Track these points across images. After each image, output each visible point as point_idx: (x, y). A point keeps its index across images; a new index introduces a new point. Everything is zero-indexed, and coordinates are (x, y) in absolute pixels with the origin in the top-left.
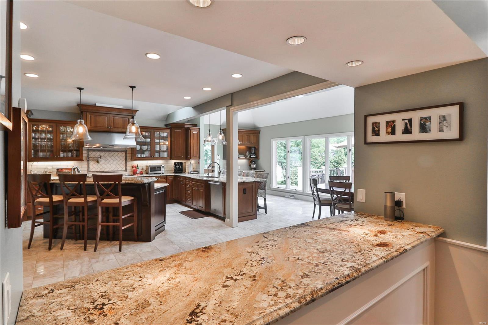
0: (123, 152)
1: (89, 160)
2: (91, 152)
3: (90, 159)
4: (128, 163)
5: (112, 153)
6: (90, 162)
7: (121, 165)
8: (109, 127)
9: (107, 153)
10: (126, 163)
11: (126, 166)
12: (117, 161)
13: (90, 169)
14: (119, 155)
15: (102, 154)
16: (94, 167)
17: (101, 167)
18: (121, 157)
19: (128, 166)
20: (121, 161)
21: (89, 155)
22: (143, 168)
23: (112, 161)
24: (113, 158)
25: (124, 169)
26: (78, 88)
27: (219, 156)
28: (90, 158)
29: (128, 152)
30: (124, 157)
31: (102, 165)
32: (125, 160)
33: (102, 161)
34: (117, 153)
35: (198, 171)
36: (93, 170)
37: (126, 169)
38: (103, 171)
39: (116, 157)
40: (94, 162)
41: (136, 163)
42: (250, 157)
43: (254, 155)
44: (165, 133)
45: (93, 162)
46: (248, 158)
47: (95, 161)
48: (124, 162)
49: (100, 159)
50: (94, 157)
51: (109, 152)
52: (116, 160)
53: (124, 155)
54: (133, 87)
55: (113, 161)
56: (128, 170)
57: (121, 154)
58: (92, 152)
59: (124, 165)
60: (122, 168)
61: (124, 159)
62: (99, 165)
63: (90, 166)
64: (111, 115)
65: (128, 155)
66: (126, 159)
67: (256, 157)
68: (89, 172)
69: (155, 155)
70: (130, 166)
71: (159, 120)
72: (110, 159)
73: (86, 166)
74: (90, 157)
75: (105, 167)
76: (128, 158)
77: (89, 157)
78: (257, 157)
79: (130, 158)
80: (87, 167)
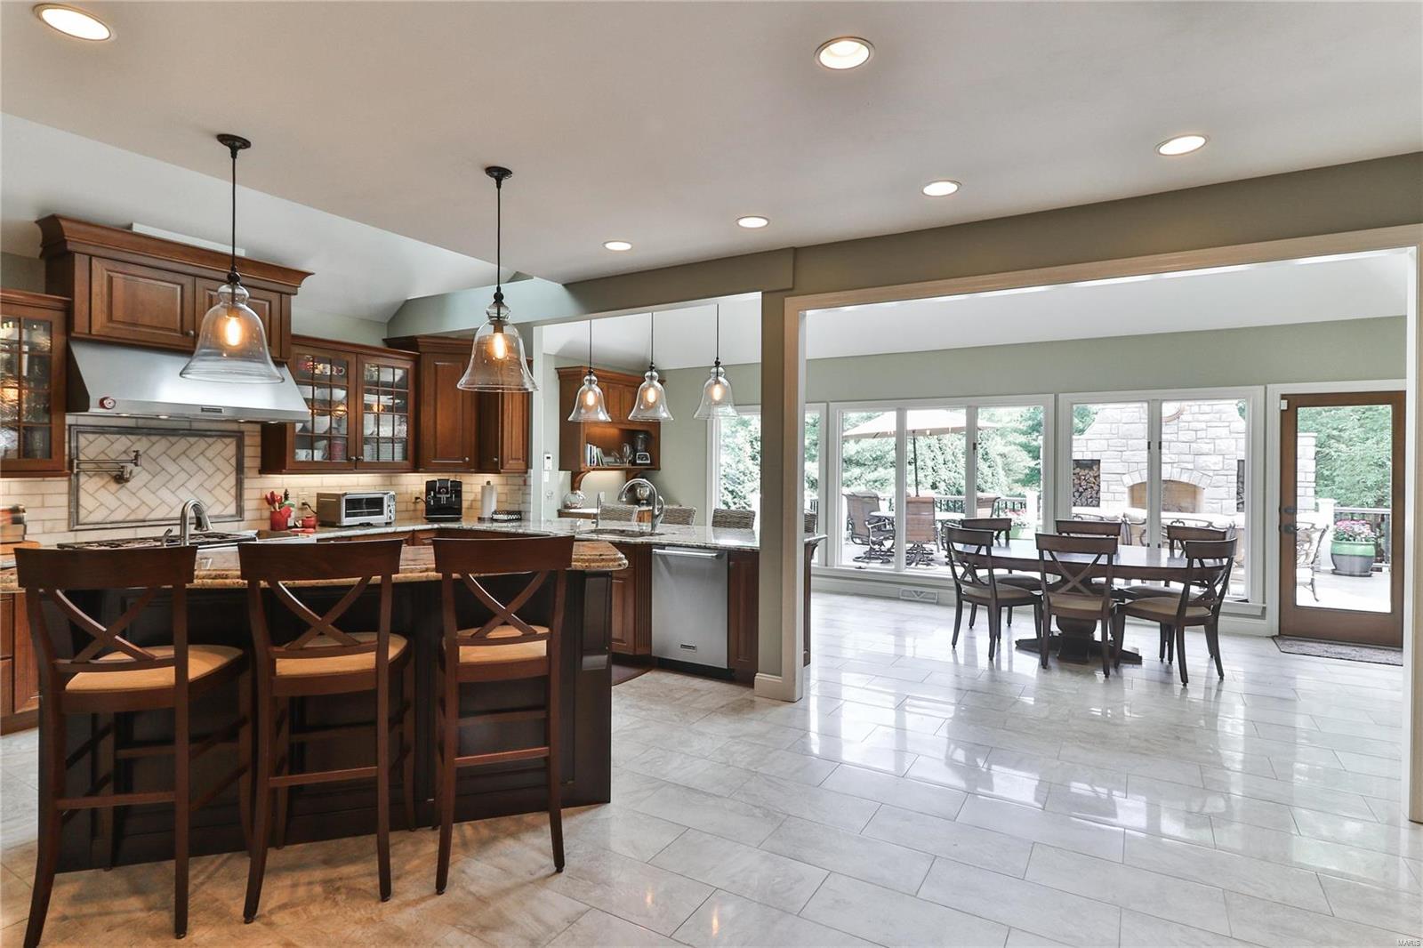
0: (228, 440)
1: (77, 474)
2: (87, 435)
3: (82, 466)
4: (247, 483)
5: (183, 443)
6: (83, 479)
7: (219, 492)
8: (192, 332)
9: (161, 444)
10: (239, 485)
11: (239, 497)
12: (200, 477)
13: (83, 513)
14: (210, 453)
15: (141, 444)
16: (102, 504)
17: (134, 503)
18: (219, 462)
19: (247, 494)
20: (220, 476)
21: (77, 447)
22: (304, 504)
23: (183, 476)
24: (185, 462)
25: (232, 510)
26: (223, 138)
27: (548, 458)
28: (85, 462)
29: (247, 441)
30: (233, 461)
31: (139, 494)
32: (237, 474)
33: (139, 477)
34: (202, 443)
35: (519, 513)
36: (98, 516)
37: (240, 511)
38: (144, 521)
39: (201, 461)
40: (102, 483)
41: (278, 483)
42: (633, 463)
43: (647, 459)
44: (396, 370)
45: (96, 479)
46: (627, 465)
47: (107, 479)
48: (232, 480)
49: (130, 466)
50: (102, 457)
51: (170, 438)
52: (200, 472)
53: (231, 450)
54: (499, 174)
55: (187, 477)
56: (247, 515)
57: (219, 445)
58: (91, 437)
59: (233, 492)
60: (223, 503)
61: (230, 468)
62: (123, 494)
63: (85, 500)
64: (200, 282)
65: (248, 451)
66: (240, 469)
67: (651, 464)
68: (78, 524)
69: (363, 455)
70: (257, 494)
71: (362, 319)
72: (172, 468)
73: (64, 500)
74: (82, 457)
75: (151, 500)
76: (248, 463)
77: (77, 458)
78: (655, 465)
79: (257, 463)
80: (69, 502)
